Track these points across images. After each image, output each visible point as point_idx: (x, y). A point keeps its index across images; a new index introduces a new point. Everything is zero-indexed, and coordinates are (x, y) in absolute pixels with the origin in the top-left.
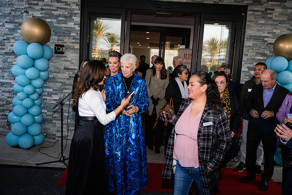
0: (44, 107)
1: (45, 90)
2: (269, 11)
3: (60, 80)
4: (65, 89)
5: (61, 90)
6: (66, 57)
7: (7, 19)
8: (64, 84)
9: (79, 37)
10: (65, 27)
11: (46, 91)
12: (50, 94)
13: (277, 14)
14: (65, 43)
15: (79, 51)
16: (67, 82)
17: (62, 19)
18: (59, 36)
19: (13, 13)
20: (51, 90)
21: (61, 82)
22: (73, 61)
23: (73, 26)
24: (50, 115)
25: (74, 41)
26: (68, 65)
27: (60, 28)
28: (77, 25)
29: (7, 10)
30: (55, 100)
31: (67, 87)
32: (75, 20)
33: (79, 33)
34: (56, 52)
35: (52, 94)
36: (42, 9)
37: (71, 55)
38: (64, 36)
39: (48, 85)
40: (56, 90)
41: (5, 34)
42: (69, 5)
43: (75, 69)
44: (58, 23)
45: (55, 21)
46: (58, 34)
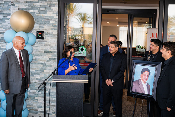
5: (42, 70)
9: (57, 24)
10: (45, 16)
14: (45, 30)
15: (57, 36)
17: (42, 9)
19: (2, 6)
20: (34, 71)
21: (42, 64)
22: (52, 45)
23: (52, 15)
24: (33, 93)
27: (41, 17)
30: (37, 79)
31: (47, 68)
33: (57, 21)
35: (34, 74)
36: (26, 2)
38: (45, 24)
40: (38, 71)
44: (39, 13)
46: (39, 23)
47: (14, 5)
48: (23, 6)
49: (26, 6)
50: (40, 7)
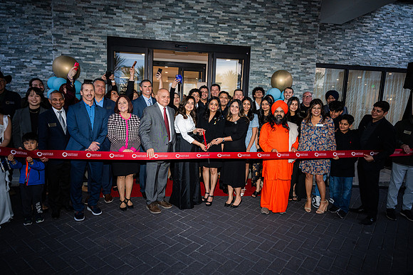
2: (267, 52)
7: (34, 56)
10: (93, 64)
13: (274, 54)
17: (90, 56)
18: (88, 72)
19: (40, 50)
23: (100, 63)
27: (89, 64)
28: (104, 62)
29: (34, 47)
32: (102, 58)
33: (106, 69)
36: (71, 48)
38: (93, 72)
41: (33, 70)
42: (96, 44)
44: (86, 60)
45: (83, 58)
47: (56, 50)
48: (67, 52)
49: (70, 51)
50: (88, 53)
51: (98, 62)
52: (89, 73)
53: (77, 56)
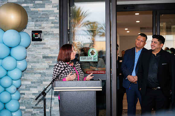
0: (22, 103)
1: (23, 83)
3: (39, 71)
4: (45, 81)
5: (40, 82)
6: (44, 44)
8: (43, 74)
9: (58, 21)
10: (43, 11)
11: (24, 85)
12: (28, 88)
14: (43, 28)
15: (58, 36)
16: (47, 72)
17: (39, 2)
18: (37, 21)
20: (29, 83)
21: (40, 73)
22: (52, 48)
23: (51, 9)
24: (29, 112)
25: (53, 25)
26: (47, 53)
27: (37, 12)
28: (55, 7)
30: (34, 94)
31: (46, 78)
32: (53, 2)
33: (58, 16)
34: (34, 39)
35: (30, 87)
37: (51, 41)
38: (42, 21)
39: (25, 78)
40: (34, 83)
43: (54, 57)
44: (34, 7)
45: (32, 5)
46: (35, 20)
51: (48, 8)
52: (38, 23)
53: (24, 3)
